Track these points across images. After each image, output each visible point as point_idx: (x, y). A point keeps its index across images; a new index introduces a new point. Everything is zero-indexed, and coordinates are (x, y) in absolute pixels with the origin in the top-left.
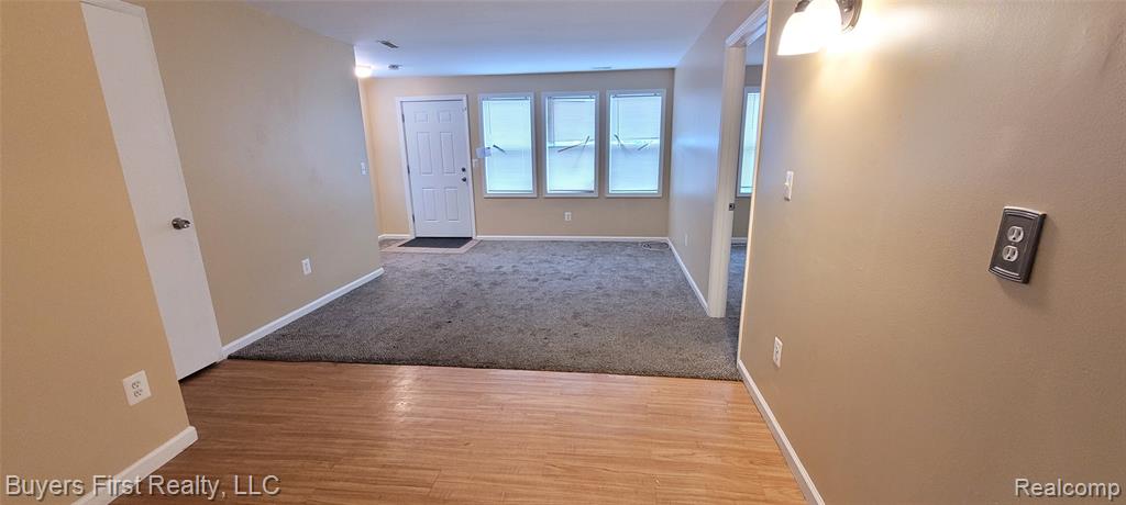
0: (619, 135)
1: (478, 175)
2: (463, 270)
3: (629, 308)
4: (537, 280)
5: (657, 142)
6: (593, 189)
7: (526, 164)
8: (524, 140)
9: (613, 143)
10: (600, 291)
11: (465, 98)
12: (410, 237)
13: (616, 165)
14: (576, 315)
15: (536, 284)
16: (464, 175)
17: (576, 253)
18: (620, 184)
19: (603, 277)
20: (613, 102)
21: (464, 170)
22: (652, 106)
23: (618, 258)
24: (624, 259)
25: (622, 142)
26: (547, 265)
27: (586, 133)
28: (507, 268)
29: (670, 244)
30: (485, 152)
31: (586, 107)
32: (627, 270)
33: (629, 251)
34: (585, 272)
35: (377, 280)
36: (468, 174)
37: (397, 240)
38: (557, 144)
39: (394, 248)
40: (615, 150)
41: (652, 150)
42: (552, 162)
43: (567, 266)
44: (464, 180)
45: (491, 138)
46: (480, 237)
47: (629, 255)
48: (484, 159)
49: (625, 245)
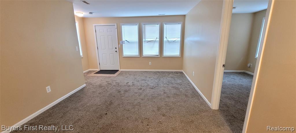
0: (167, 37)
1: (121, 50)
2: (115, 84)
3: (179, 104)
4: (141, 89)
5: (179, 39)
6: (158, 54)
7: (137, 46)
8: (136, 39)
9: (165, 39)
10: (165, 95)
11: (116, 25)
12: (98, 70)
13: (166, 46)
14: (159, 109)
15: (141, 91)
16: (116, 50)
17: (153, 76)
18: (167, 53)
19: (164, 87)
20: (166, 27)
21: (116, 48)
22: (178, 27)
23: (168, 78)
24: (170, 79)
25: (168, 39)
26: (143, 82)
27: (156, 36)
28: (130, 84)
29: (184, 73)
30: (123, 42)
31: (156, 28)
32: (172, 84)
33: (171, 75)
34: (158, 85)
35: (82, 90)
36: (117, 50)
37: (94, 71)
38: (146, 40)
39: (93, 74)
40: (166, 42)
41: (178, 42)
42: (145, 46)
43: (151, 82)
44: (116, 51)
45: (125, 37)
46: (121, 70)
47: (171, 77)
48: (123, 45)
49: (169, 73)
